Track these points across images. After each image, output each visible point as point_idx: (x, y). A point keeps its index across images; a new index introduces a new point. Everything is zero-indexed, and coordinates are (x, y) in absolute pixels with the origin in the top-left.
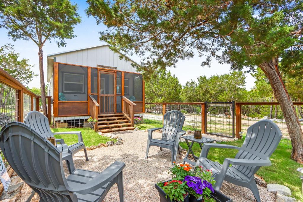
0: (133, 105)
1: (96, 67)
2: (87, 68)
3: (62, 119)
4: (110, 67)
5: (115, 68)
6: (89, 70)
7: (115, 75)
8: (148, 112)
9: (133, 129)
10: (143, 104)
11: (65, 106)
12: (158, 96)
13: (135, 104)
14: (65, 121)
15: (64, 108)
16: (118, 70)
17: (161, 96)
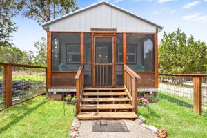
0: (136, 78)
1: (90, 31)
2: (80, 33)
3: (55, 91)
4: (107, 30)
5: (114, 30)
6: (82, 36)
7: (114, 39)
8: (163, 82)
9: (134, 119)
10: (156, 75)
11: (58, 77)
12: (176, 65)
13: (138, 76)
14: (57, 93)
15: (56, 79)
16: (118, 31)
17: (180, 65)
